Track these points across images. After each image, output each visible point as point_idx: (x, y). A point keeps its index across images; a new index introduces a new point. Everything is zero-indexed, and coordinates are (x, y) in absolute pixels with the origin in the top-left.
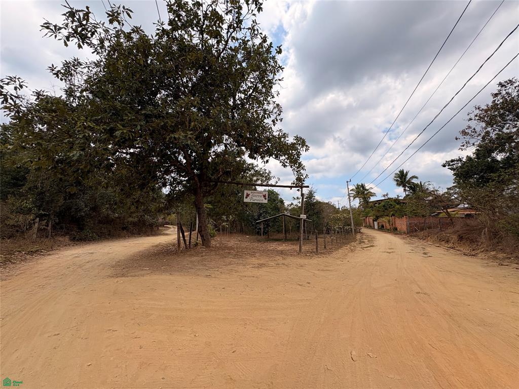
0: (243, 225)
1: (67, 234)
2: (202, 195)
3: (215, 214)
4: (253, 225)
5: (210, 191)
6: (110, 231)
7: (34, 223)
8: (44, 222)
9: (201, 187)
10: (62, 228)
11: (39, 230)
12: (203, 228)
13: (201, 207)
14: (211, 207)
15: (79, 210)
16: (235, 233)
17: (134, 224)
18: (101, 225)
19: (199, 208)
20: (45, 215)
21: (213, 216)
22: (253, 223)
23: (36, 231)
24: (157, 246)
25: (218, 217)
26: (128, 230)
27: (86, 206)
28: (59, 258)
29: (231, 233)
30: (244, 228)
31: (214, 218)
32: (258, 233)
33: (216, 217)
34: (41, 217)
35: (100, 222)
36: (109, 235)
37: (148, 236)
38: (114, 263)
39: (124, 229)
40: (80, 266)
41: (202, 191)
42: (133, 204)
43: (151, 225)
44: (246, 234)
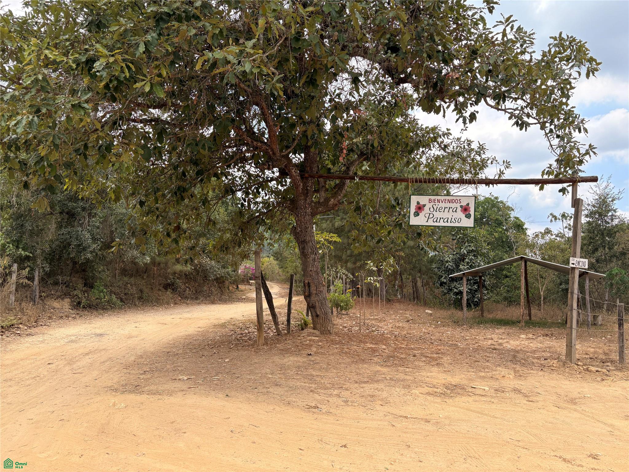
1: (66, 295)
3: (351, 256)
4: (442, 284)
6: (141, 291)
7: (11, 273)
8: (25, 272)
10: (56, 284)
14: (339, 239)
15: (82, 248)
16: (398, 301)
17: (187, 277)
18: (126, 279)
20: (27, 258)
21: (346, 262)
22: (443, 280)
23: (14, 288)
24: (223, 326)
25: (358, 264)
26: (174, 290)
27: (94, 241)
29: (389, 301)
30: (421, 290)
31: (350, 265)
33: (355, 263)
34: (21, 261)
35: (124, 272)
36: (140, 298)
37: (213, 302)
39: (166, 287)
43: (220, 281)
44: (426, 304)
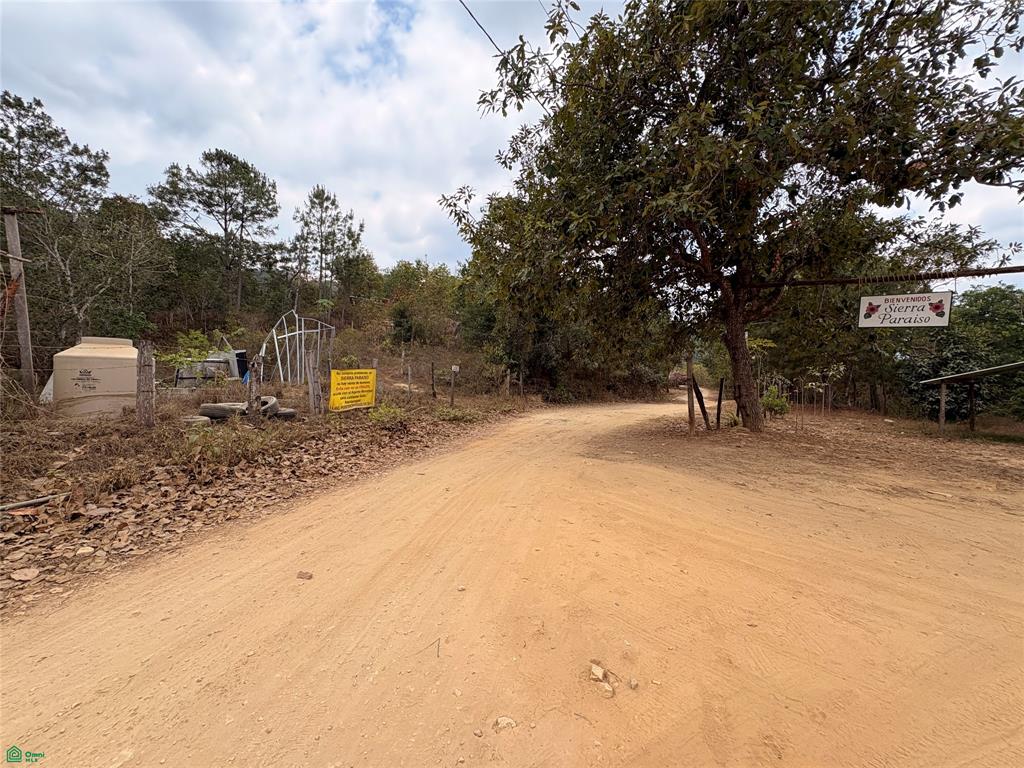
0: (879, 391)
1: (539, 391)
2: (741, 319)
3: (789, 361)
4: (911, 392)
5: (760, 308)
6: (590, 391)
7: (506, 376)
8: (515, 375)
9: (737, 302)
10: (533, 383)
11: (513, 385)
12: (743, 391)
13: (739, 345)
14: (773, 345)
15: (549, 358)
16: (849, 409)
17: (625, 380)
18: (578, 381)
19: (735, 348)
20: (516, 365)
21: (783, 368)
22: (912, 387)
23: (508, 386)
24: (658, 420)
25: (798, 370)
26: (615, 391)
27: (557, 351)
28: (530, 422)
29: (835, 408)
30: (881, 398)
31: (787, 371)
32: (934, 415)
33: (794, 369)
34: (512, 367)
35: (577, 376)
36: (589, 396)
37: (647, 402)
38: (590, 438)
39: (609, 388)
40: (549, 436)
41: (740, 310)
42: (614, 346)
43: (653, 385)
44: (886, 414)
